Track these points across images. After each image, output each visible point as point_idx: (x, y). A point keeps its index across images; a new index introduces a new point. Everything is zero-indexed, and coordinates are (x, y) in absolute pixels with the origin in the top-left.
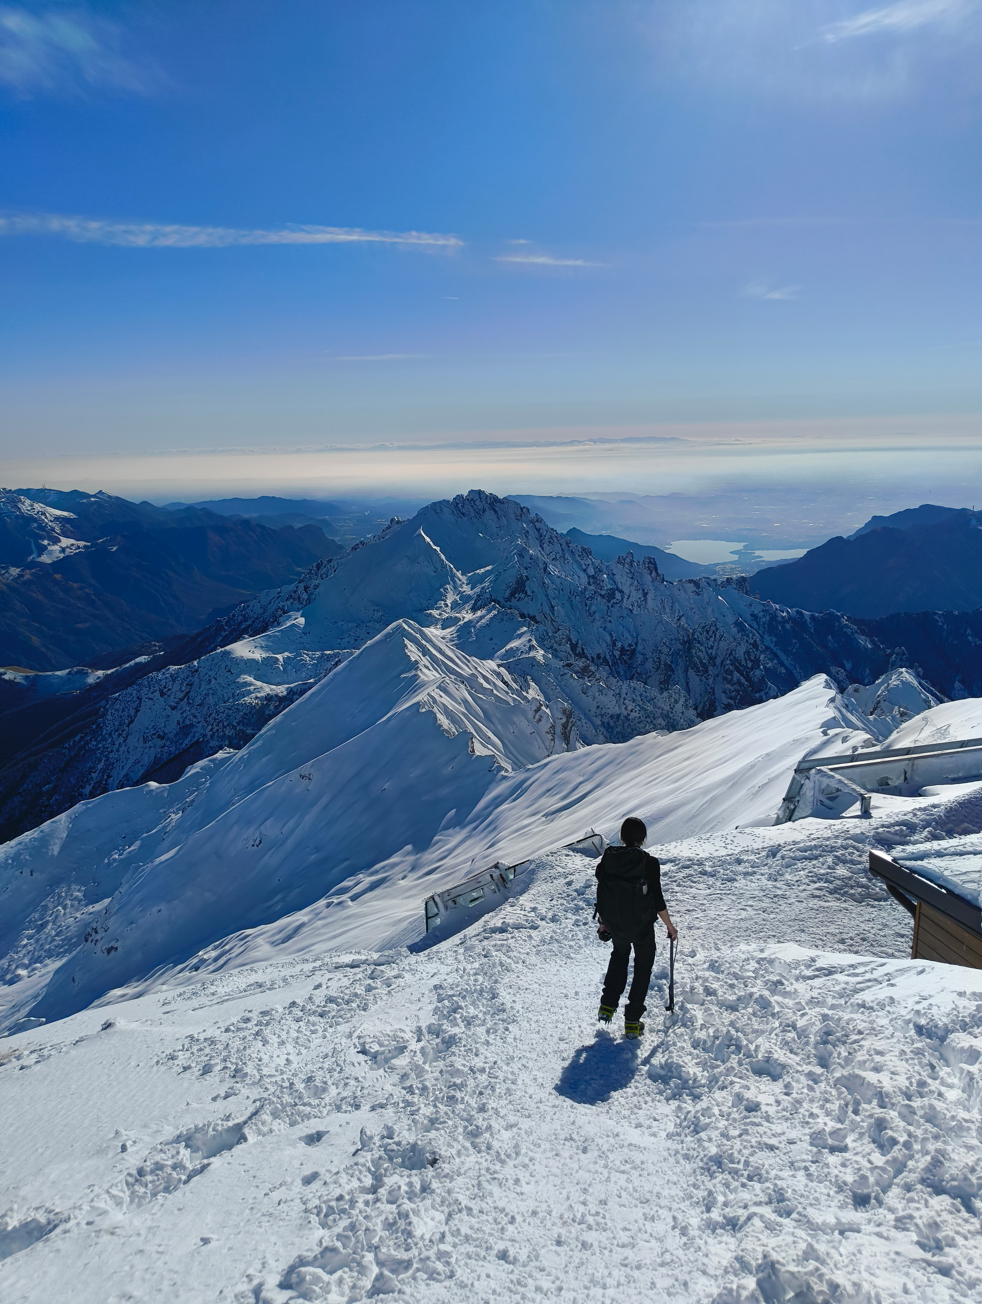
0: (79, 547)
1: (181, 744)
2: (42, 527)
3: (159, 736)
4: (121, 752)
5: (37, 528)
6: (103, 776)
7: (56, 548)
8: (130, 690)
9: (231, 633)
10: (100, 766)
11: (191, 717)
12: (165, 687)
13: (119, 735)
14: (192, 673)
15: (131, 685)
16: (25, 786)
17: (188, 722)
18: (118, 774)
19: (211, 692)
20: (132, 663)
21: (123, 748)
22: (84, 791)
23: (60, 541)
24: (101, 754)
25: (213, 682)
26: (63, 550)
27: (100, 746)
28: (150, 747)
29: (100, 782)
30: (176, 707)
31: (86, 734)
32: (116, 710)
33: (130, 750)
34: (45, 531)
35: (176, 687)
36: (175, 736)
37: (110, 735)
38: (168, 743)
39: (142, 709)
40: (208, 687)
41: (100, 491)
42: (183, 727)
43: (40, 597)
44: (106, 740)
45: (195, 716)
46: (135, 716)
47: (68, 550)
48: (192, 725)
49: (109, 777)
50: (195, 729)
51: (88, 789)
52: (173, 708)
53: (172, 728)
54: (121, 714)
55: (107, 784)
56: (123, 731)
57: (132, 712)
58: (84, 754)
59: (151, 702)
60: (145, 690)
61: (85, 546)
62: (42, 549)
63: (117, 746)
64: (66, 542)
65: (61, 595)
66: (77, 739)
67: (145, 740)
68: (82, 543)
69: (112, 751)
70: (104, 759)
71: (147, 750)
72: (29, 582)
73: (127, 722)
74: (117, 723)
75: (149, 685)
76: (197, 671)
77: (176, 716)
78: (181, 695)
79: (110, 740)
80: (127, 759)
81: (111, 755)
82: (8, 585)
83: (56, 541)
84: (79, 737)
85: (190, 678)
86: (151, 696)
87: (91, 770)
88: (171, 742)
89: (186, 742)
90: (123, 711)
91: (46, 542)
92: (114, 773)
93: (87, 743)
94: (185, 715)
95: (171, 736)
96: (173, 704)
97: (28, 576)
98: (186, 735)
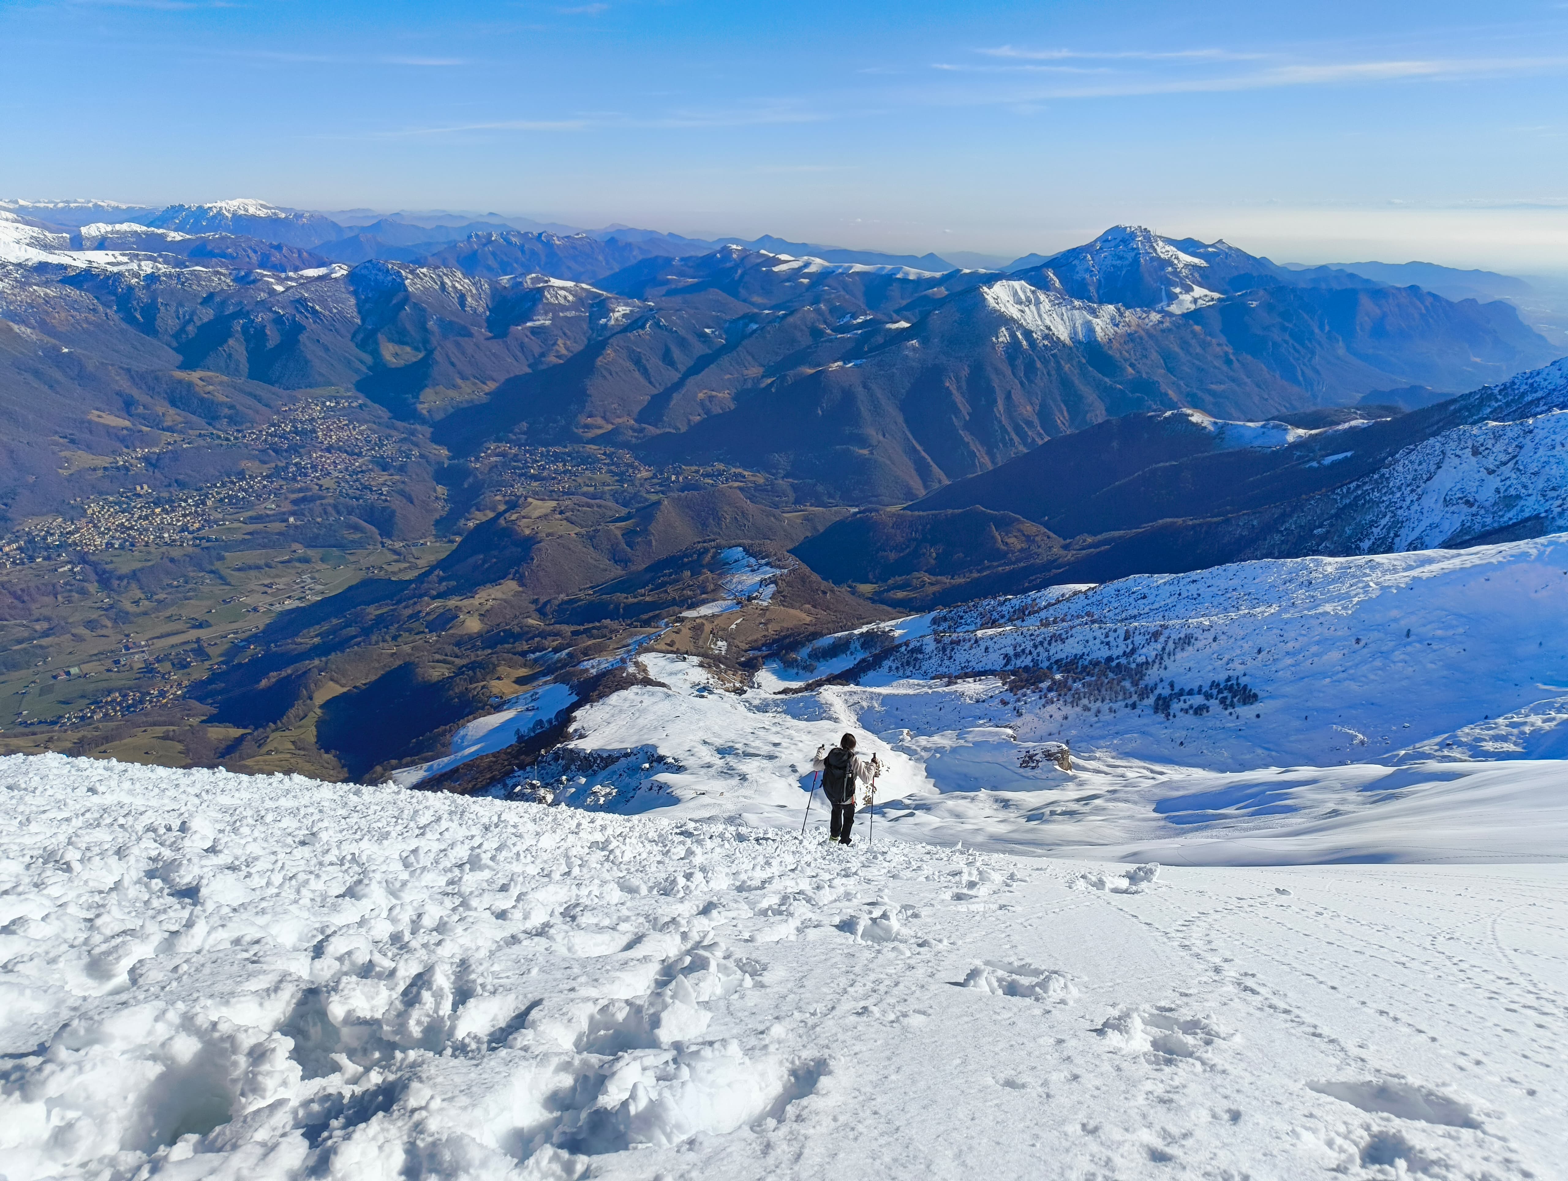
0: (1212, 299)
1: (1502, 516)
2: (1176, 273)
3: (1467, 502)
4: (1412, 511)
5: (1172, 273)
6: (1388, 533)
7: (1187, 298)
8: (1432, 440)
9: (1508, 404)
10: (1383, 522)
11: (1519, 487)
12: (1482, 445)
13: (1412, 491)
14: (1525, 433)
15: (1434, 434)
16: (1288, 525)
17: (1512, 492)
18: (1408, 535)
19: (1552, 460)
20: (1346, 425)
21: (1415, 507)
22: (1361, 544)
23: (1192, 290)
24: (1387, 507)
25: (1559, 448)
26: (1195, 301)
27: (1385, 498)
28: (1453, 513)
29: (1385, 538)
30: (1494, 471)
31: (1365, 483)
32: (1411, 462)
33: (1425, 511)
34: (1179, 277)
35: (1500, 446)
36: (1493, 505)
37: (1399, 488)
38: (1482, 512)
39: (1445, 466)
40: (1549, 453)
41: (1220, 241)
42: (1505, 497)
43: (1177, 349)
44: (1393, 493)
45: (1525, 487)
46: (1435, 473)
47: (1200, 302)
48: (1519, 497)
49: (1396, 535)
50: (1522, 503)
51: (1366, 544)
52: (1491, 472)
53: (1487, 495)
54: (1416, 466)
55: (1392, 543)
56: (1418, 487)
57: (1433, 468)
58: (1364, 505)
59: (1457, 461)
60: (1453, 445)
61: (1219, 299)
62: (1172, 297)
63: (1408, 502)
64: (1198, 291)
65: (1198, 350)
66: (1353, 485)
67: (1447, 503)
68: (1216, 295)
69: (1401, 507)
70: (1389, 515)
71: (1448, 515)
72: (1169, 330)
73: (1425, 477)
74: (1410, 477)
75: (1460, 440)
76: (1531, 432)
77: (1494, 482)
78: (1504, 458)
79: (1398, 495)
80: (1420, 521)
81: (1399, 512)
82: (1147, 332)
83: (1188, 289)
84: (1354, 484)
85: (1521, 439)
86: (1458, 452)
87: (1373, 524)
88: (1487, 511)
89: (1510, 514)
90: (1420, 464)
91: (1177, 290)
92: (1403, 532)
93: (1366, 493)
94: (1508, 483)
95: (1487, 504)
96: (1492, 467)
97: (1167, 324)
98: (1509, 507)
